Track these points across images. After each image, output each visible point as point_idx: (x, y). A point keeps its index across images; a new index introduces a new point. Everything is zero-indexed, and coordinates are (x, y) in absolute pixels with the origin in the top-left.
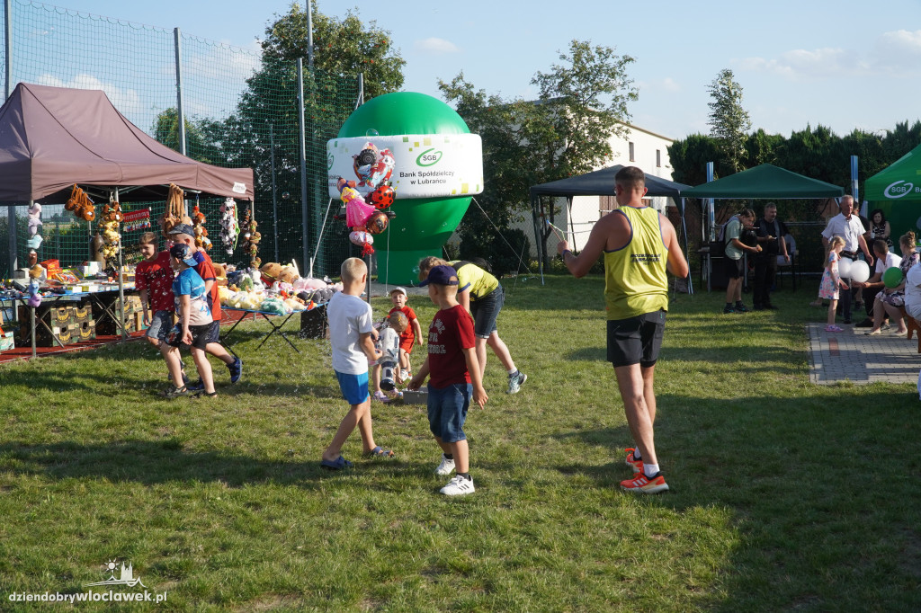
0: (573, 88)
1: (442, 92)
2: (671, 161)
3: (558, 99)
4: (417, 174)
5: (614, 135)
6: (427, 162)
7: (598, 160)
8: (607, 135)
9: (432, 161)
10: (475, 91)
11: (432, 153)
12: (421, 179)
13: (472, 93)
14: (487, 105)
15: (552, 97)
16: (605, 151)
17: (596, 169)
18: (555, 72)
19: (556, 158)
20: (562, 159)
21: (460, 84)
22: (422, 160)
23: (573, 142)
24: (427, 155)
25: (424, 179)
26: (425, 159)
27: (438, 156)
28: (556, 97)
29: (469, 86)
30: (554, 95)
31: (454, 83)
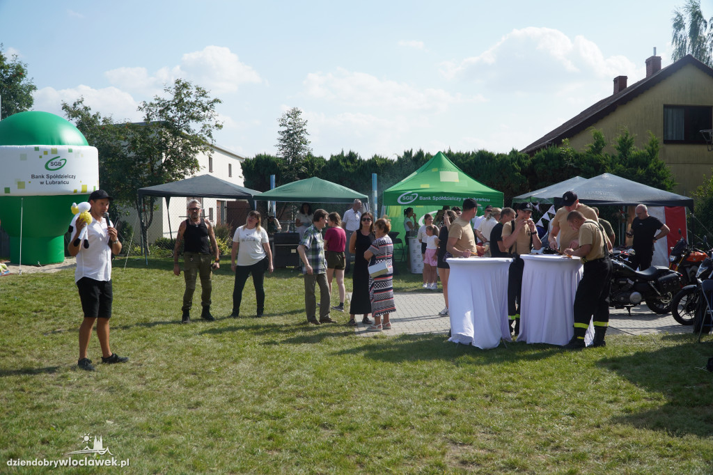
0: (171, 115)
1: (64, 112)
2: (243, 173)
3: (159, 122)
4: (45, 177)
5: (201, 152)
6: (54, 167)
7: (189, 170)
8: (196, 152)
9: (58, 167)
10: (92, 113)
11: (58, 160)
12: (49, 180)
13: (89, 115)
14: (101, 124)
15: (154, 120)
16: (194, 164)
17: (187, 177)
18: (157, 102)
19: (156, 167)
20: (161, 168)
21: (80, 107)
22: (49, 166)
23: (169, 156)
24: (54, 161)
25: (51, 180)
26: (52, 165)
27: (63, 162)
28: (157, 120)
29: (86, 109)
30: (156, 119)
31: (75, 105)
